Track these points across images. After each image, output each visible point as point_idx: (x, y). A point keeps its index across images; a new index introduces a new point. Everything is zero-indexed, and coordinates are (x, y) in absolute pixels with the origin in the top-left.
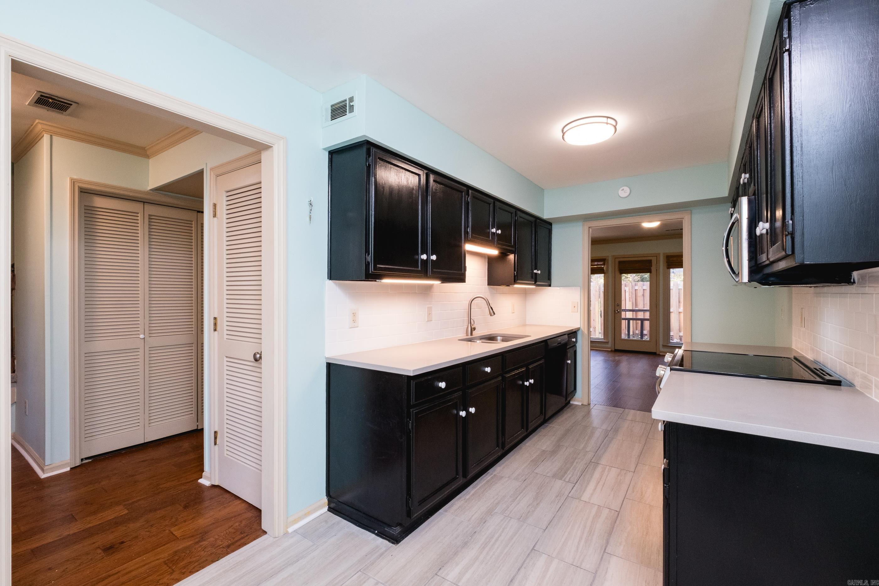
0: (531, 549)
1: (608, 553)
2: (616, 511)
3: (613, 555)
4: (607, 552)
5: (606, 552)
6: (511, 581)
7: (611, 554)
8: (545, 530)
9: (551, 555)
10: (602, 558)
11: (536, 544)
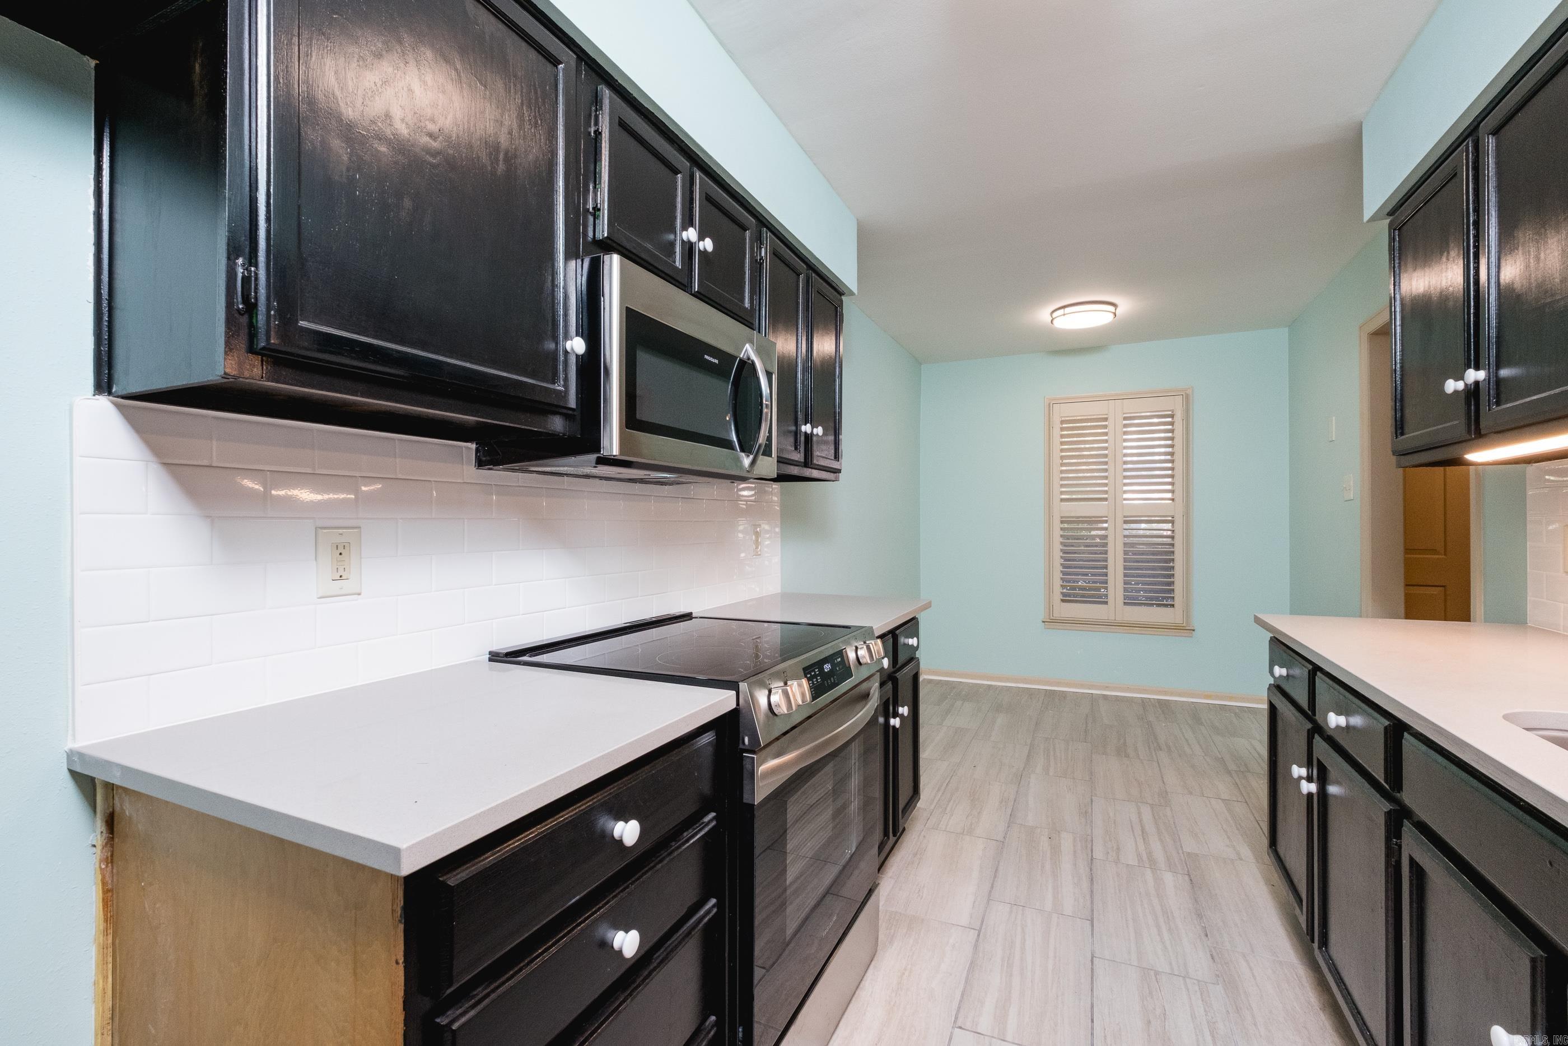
0: (1094, 921)
1: (973, 929)
2: (960, 1028)
3: (966, 927)
4: (975, 931)
5: (977, 931)
6: (1092, 880)
7: (969, 928)
8: (1093, 957)
9: (1060, 915)
10: (982, 922)
11: (1092, 930)
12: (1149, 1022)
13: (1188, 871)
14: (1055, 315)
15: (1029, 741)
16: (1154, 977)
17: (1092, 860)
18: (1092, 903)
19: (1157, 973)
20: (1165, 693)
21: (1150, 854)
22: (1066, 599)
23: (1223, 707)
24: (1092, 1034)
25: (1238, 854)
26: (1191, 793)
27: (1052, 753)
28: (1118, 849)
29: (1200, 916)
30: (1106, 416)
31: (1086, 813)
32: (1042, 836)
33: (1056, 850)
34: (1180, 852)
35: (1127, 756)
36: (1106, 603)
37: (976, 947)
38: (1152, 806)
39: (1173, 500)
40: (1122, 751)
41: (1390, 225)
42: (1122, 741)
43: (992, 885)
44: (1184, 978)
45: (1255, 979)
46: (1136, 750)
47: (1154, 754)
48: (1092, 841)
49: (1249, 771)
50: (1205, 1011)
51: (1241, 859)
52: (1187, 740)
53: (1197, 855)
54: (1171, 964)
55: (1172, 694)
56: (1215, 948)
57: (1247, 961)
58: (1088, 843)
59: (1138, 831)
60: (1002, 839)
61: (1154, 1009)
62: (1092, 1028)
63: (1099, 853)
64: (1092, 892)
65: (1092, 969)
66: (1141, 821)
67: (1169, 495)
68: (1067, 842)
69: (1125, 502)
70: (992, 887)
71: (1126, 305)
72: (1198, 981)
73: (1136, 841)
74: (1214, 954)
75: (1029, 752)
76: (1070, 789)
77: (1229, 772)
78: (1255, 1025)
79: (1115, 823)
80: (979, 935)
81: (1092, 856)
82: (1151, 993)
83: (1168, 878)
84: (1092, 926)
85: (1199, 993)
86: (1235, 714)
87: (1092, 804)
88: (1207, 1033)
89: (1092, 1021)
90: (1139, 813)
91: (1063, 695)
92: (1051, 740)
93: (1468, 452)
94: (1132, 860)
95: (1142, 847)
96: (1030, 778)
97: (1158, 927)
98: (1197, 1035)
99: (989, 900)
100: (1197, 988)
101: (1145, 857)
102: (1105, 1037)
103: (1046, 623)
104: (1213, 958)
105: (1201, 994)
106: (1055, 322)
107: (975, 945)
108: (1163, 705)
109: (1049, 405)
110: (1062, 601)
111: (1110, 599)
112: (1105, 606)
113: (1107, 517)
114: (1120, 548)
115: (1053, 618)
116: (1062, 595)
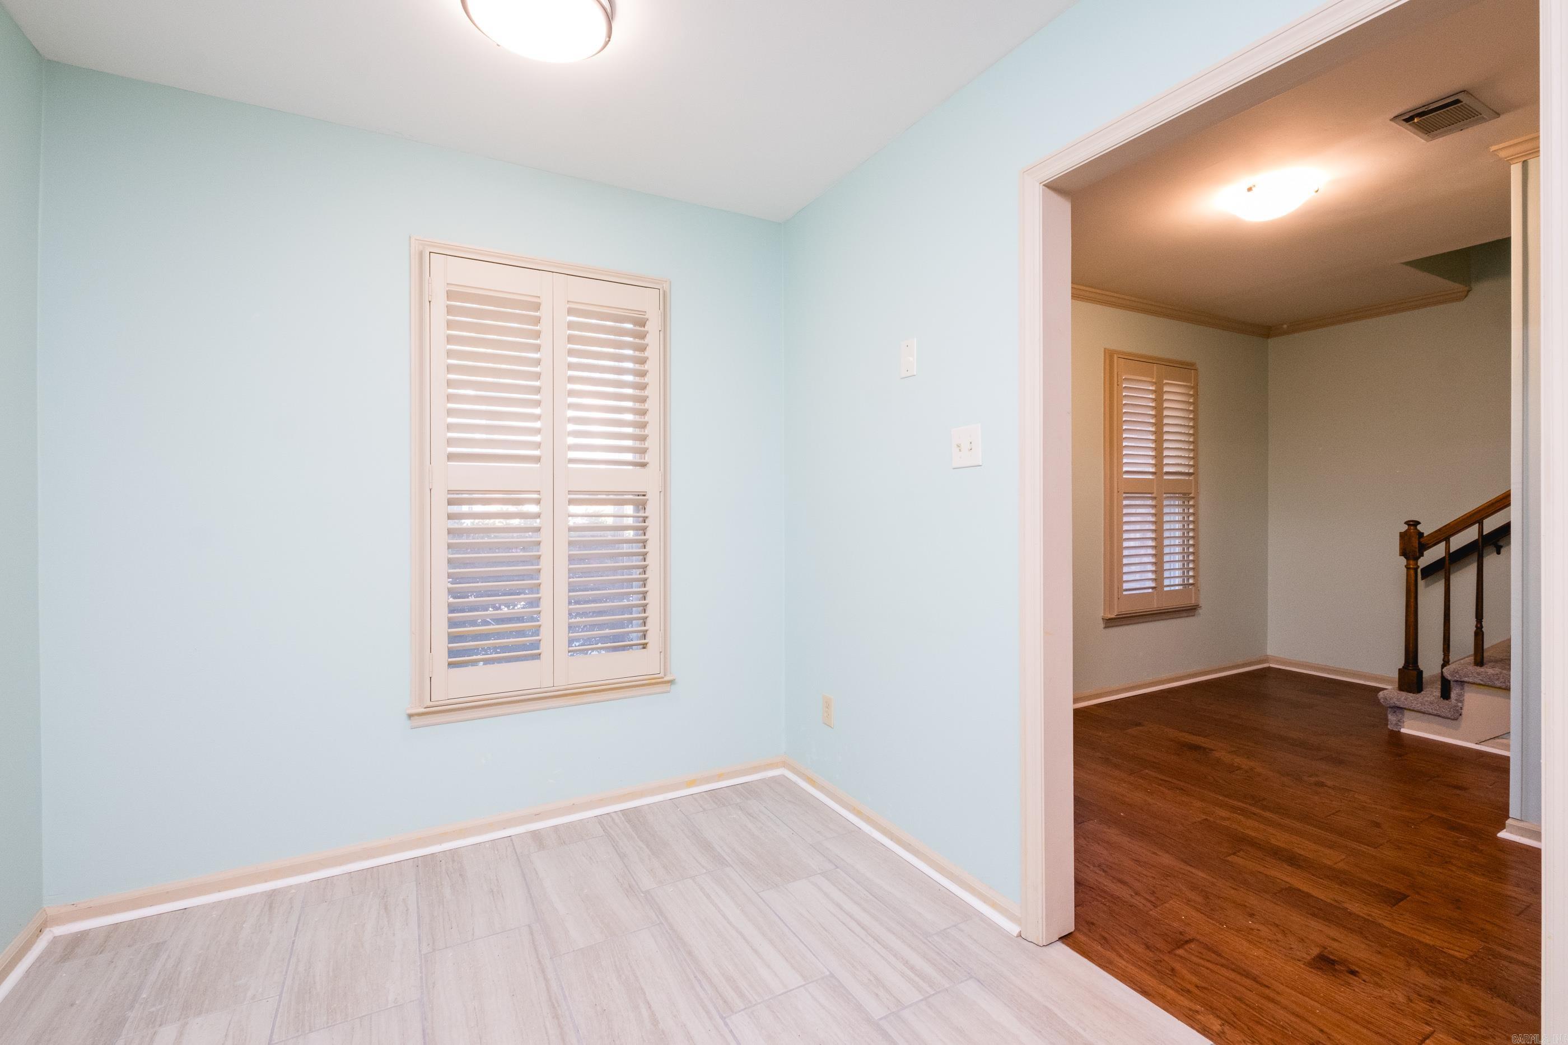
22: (457, 660)
30: (537, 301)
36: (538, 656)
39: (645, 465)
55: (643, 795)
103: (415, 718)
109: (421, 254)
110: (451, 665)
111: (545, 648)
112: (536, 662)
113: (538, 492)
114: (563, 552)
115: (431, 704)
116: (452, 653)
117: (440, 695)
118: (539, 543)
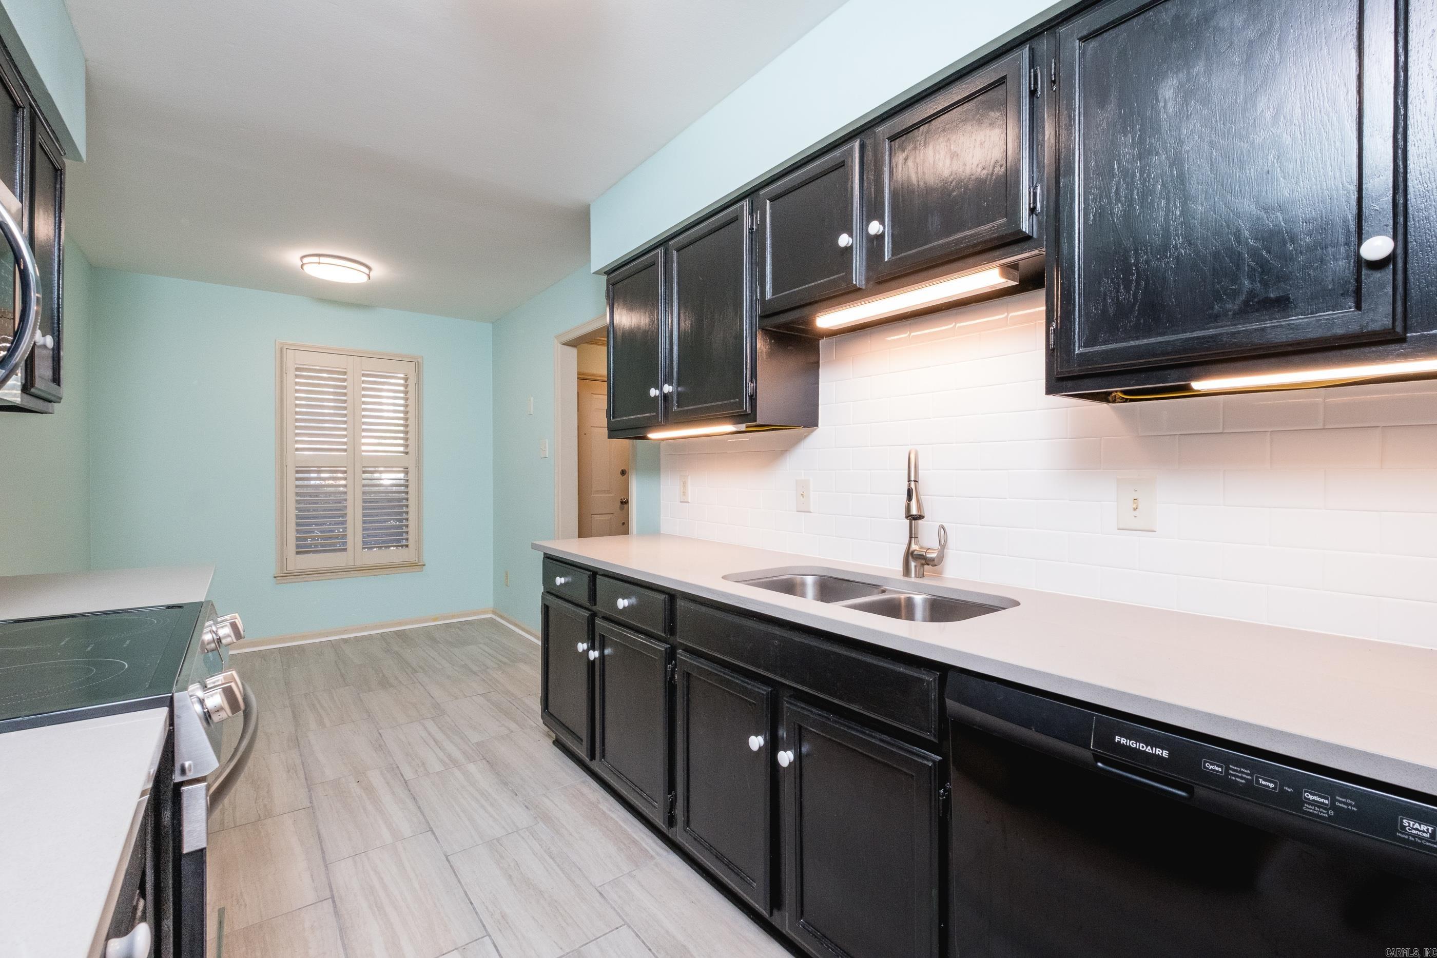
8: (447, 857)
11: (436, 837)
12: (510, 876)
13: (483, 756)
14: (305, 260)
15: (287, 702)
16: (498, 844)
17: (406, 783)
18: (424, 815)
19: (498, 840)
20: (400, 624)
21: (449, 757)
22: (301, 550)
23: (448, 625)
24: (476, 913)
25: (509, 729)
26: (456, 698)
27: (318, 706)
28: (423, 764)
29: (506, 784)
30: (345, 370)
31: (379, 746)
32: (350, 784)
33: (369, 790)
34: (470, 744)
35: (391, 686)
36: (345, 550)
37: (337, 913)
38: (433, 719)
39: (407, 453)
40: (384, 684)
41: (608, 280)
42: (381, 675)
43: (322, 849)
44: (517, 832)
45: (557, 806)
46: (396, 678)
47: (412, 676)
48: (398, 767)
49: (488, 668)
50: (540, 845)
51: (512, 732)
52: (434, 659)
53: (483, 742)
54: (504, 827)
55: (406, 624)
56: (525, 800)
57: (548, 797)
58: (394, 770)
59: (432, 743)
60: (309, 805)
61: (509, 865)
62: (474, 909)
63: (409, 774)
64: (419, 808)
65: (451, 866)
66: (429, 734)
67: (402, 449)
68: (376, 778)
69: (363, 453)
70: (323, 852)
71: (380, 271)
72: (526, 828)
73: (434, 752)
74: (527, 804)
75: (293, 712)
76: (355, 732)
77: (475, 673)
78: (571, 834)
79: (409, 745)
80: (334, 902)
81: (404, 780)
82: (501, 857)
83: (472, 768)
84: (434, 834)
85: (531, 837)
86: (458, 628)
87: (381, 737)
88: (547, 858)
89: (471, 903)
90: (426, 728)
91: (301, 648)
92: (311, 694)
93: (649, 432)
94: (439, 768)
95: (441, 754)
96: (307, 737)
97: (482, 806)
98: (543, 864)
99: (326, 866)
100: (527, 833)
101: (447, 761)
102: (487, 908)
103: (278, 578)
104: (527, 807)
105: (533, 836)
106: (305, 267)
107: (335, 913)
108: (401, 635)
109: (281, 349)
110: (298, 553)
111: (350, 546)
112: (344, 553)
113: (346, 467)
114: (359, 497)
115: (287, 572)
116: (298, 546)
117: (291, 567)
118: (346, 500)
